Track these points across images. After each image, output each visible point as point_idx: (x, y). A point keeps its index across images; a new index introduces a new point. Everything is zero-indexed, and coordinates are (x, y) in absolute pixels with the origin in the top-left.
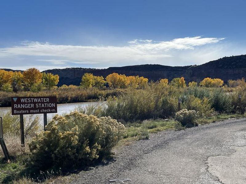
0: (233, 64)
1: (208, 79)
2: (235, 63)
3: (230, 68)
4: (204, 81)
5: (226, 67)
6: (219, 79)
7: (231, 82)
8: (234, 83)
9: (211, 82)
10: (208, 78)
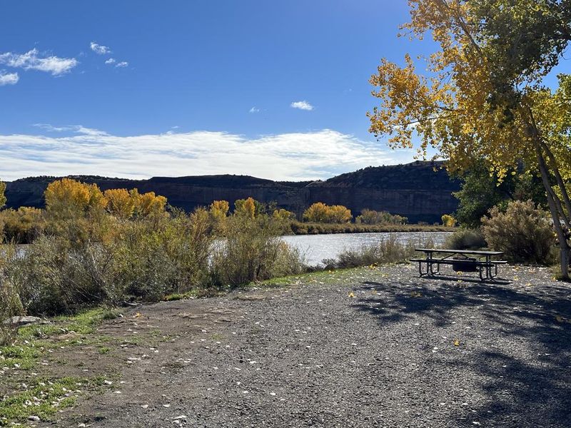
0: (382, 180)
1: (320, 206)
2: (386, 178)
3: (377, 188)
4: (311, 209)
5: (368, 186)
6: (343, 207)
7: (367, 213)
8: (373, 215)
9: (325, 211)
10: (320, 204)
